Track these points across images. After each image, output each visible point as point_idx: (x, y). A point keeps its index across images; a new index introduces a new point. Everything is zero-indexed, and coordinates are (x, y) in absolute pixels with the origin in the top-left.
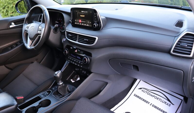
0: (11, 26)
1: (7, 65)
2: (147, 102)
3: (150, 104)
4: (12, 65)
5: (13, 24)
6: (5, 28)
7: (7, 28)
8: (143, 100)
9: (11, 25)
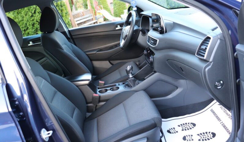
0: (117, 29)
1: (112, 62)
2: (219, 119)
3: (221, 122)
4: (115, 62)
5: (119, 26)
6: (112, 30)
7: (113, 30)
8: (217, 117)
9: (117, 27)
